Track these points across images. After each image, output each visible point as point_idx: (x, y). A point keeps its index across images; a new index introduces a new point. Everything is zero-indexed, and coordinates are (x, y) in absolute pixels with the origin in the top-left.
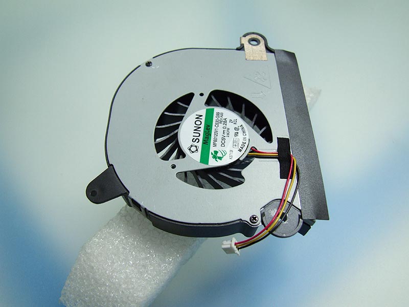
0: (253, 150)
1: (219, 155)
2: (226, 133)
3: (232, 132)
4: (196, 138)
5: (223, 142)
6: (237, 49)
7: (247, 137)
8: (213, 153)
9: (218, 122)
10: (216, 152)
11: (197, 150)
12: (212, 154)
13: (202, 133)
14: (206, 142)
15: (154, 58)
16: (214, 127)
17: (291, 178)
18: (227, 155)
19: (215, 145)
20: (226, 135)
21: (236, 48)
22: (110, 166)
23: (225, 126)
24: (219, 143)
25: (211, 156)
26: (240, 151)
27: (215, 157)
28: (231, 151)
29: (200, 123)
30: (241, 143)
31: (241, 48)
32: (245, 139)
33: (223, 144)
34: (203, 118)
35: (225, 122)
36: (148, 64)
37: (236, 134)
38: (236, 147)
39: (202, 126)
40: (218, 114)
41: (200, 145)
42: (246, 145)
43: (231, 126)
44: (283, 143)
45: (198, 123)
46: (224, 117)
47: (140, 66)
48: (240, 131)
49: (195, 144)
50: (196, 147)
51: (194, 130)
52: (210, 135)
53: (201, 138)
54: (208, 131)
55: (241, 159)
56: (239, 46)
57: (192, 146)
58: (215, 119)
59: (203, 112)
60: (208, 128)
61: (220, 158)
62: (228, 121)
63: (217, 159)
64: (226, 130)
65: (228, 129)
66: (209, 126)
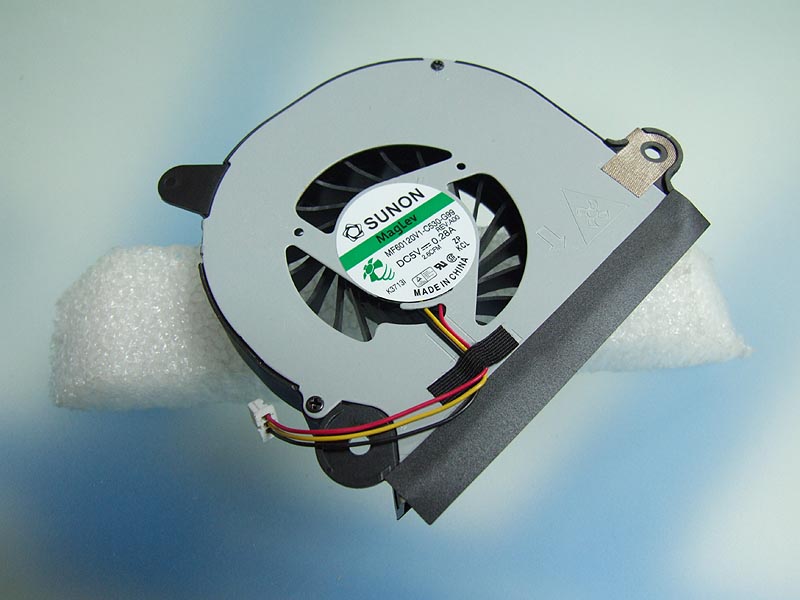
0: (440, 310)
1: (379, 272)
2: (427, 250)
3: (440, 256)
4: (375, 219)
5: (407, 259)
6: (607, 143)
7: (453, 284)
8: (373, 262)
9: (437, 225)
10: (379, 264)
11: (356, 238)
12: (371, 261)
13: (392, 220)
14: (382, 238)
15: (457, 62)
16: (420, 227)
17: (444, 402)
18: (389, 283)
19: (389, 253)
20: (423, 252)
21: (605, 139)
22: (227, 164)
23: (439, 238)
24: (398, 255)
25: (365, 262)
26: (417, 293)
27: (368, 269)
28: (404, 282)
29: (408, 203)
30: (431, 284)
31: (616, 146)
32: (446, 282)
33: (402, 263)
34: (421, 201)
35: (447, 234)
36: (437, 65)
37: (440, 266)
38: (418, 284)
39: (405, 212)
40: (451, 212)
41: (369, 234)
42: (436, 293)
43: (448, 246)
44: (501, 342)
45: (405, 202)
46: (453, 225)
47: (422, 59)
48: (452, 267)
49: (365, 228)
50: (361, 232)
51: (387, 208)
52: (400, 234)
53: (382, 227)
54: (404, 225)
55: (403, 306)
56: (616, 137)
57: (356, 226)
58: (437, 216)
59: (430, 193)
60: (411, 221)
61: (374, 278)
62: (454, 235)
63: (368, 276)
64: (433, 245)
65: (439, 248)
66: (415, 219)
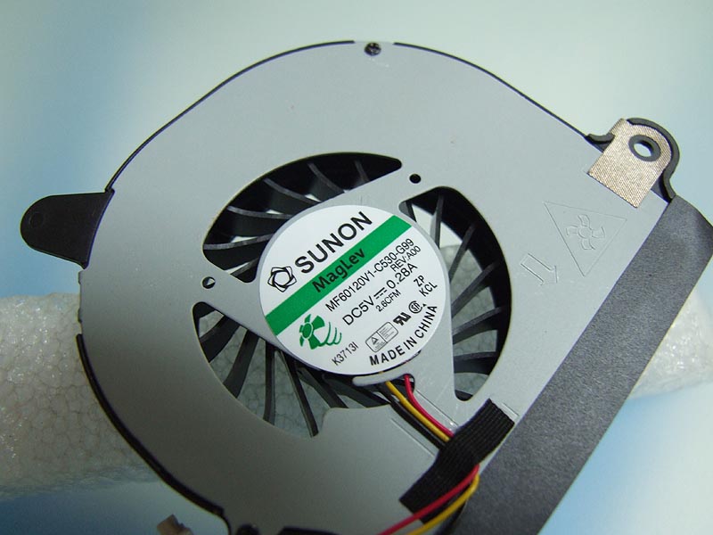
0: (405, 383)
1: (320, 334)
2: (382, 298)
3: (399, 306)
4: (310, 258)
5: (357, 313)
6: (589, 139)
7: (421, 344)
8: (312, 319)
9: (391, 261)
10: (319, 323)
11: (286, 287)
12: (307, 319)
13: (333, 258)
14: (321, 285)
15: (397, 44)
16: (369, 266)
17: (425, 520)
18: (335, 350)
19: (332, 306)
20: (377, 302)
21: (587, 134)
22: (110, 191)
23: (396, 280)
24: (345, 307)
25: (301, 321)
26: (374, 361)
27: (306, 331)
28: (354, 346)
29: (351, 233)
30: (392, 346)
31: (601, 143)
32: (411, 342)
33: (350, 318)
34: (369, 229)
35: (406, 273)
36: (372, 49)
37: (402, 319)
38: (373, 347)
39: (349, 245)
40: (408, 243)
41: (303, 279)
42: (399, 359)
43: (409, 291)
44: (491, 423)
45: (347, 232)
46: (413, 261)
47: (352, 42)
48: (416, 320)
49: (297, 271)
50: (292, 277)
51: (324, 241)
52: (345, 277)
53: (319, 268)
54: (349, 263)
55: (357, 381)
56: (600, 131)
57: (285, 270)
58: (391, 248)
59: (379, 217)
60: (357, 258)
61: (315, 343)
62: (415, 274)
63: (306, 341)
64: (390, 291)
65: (397, 293)
66: (362, 256)
